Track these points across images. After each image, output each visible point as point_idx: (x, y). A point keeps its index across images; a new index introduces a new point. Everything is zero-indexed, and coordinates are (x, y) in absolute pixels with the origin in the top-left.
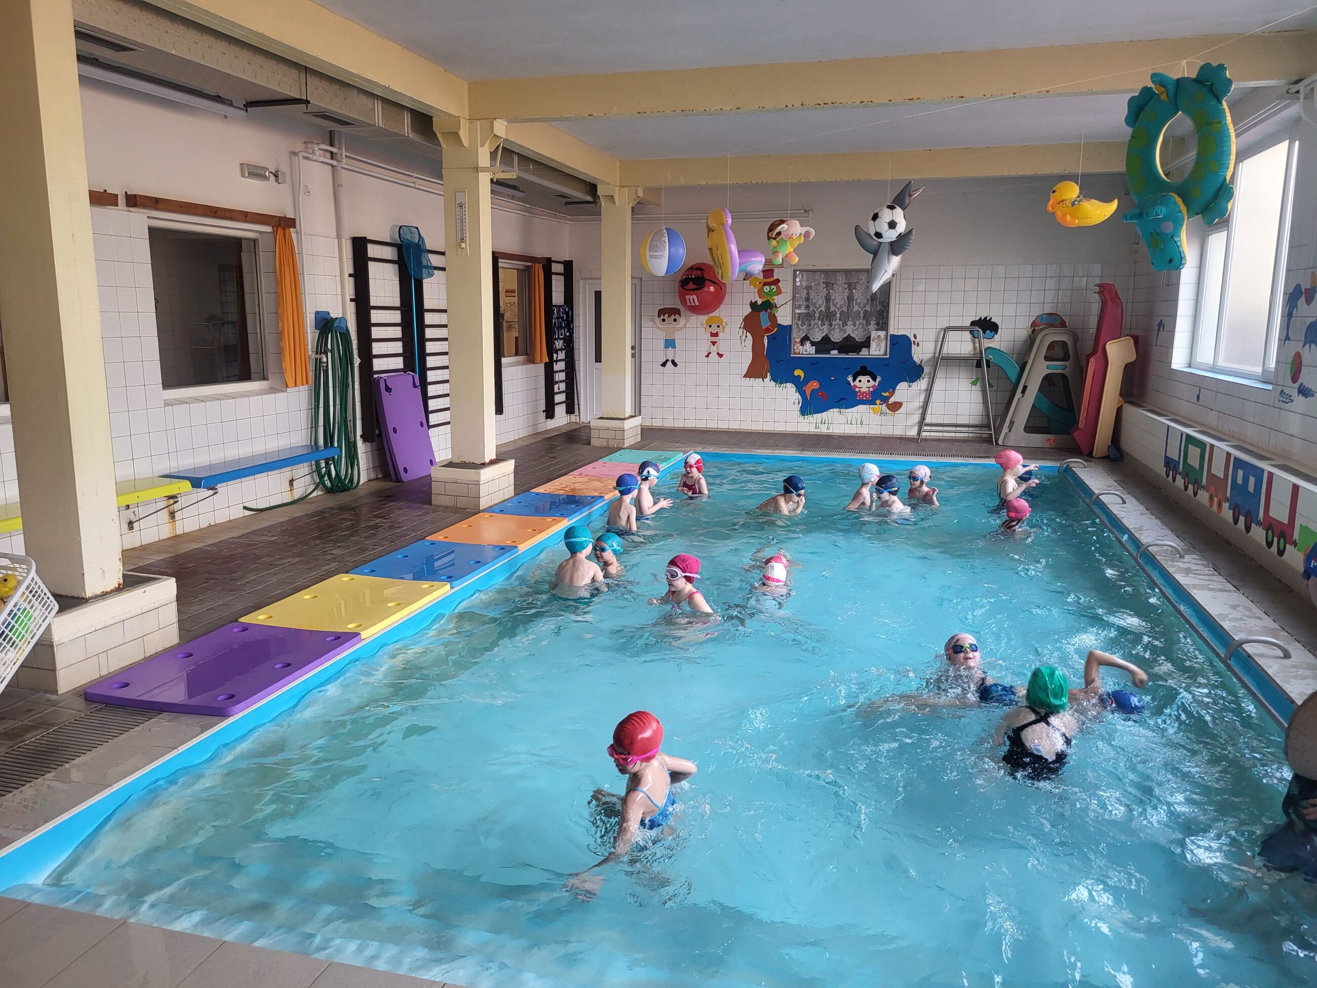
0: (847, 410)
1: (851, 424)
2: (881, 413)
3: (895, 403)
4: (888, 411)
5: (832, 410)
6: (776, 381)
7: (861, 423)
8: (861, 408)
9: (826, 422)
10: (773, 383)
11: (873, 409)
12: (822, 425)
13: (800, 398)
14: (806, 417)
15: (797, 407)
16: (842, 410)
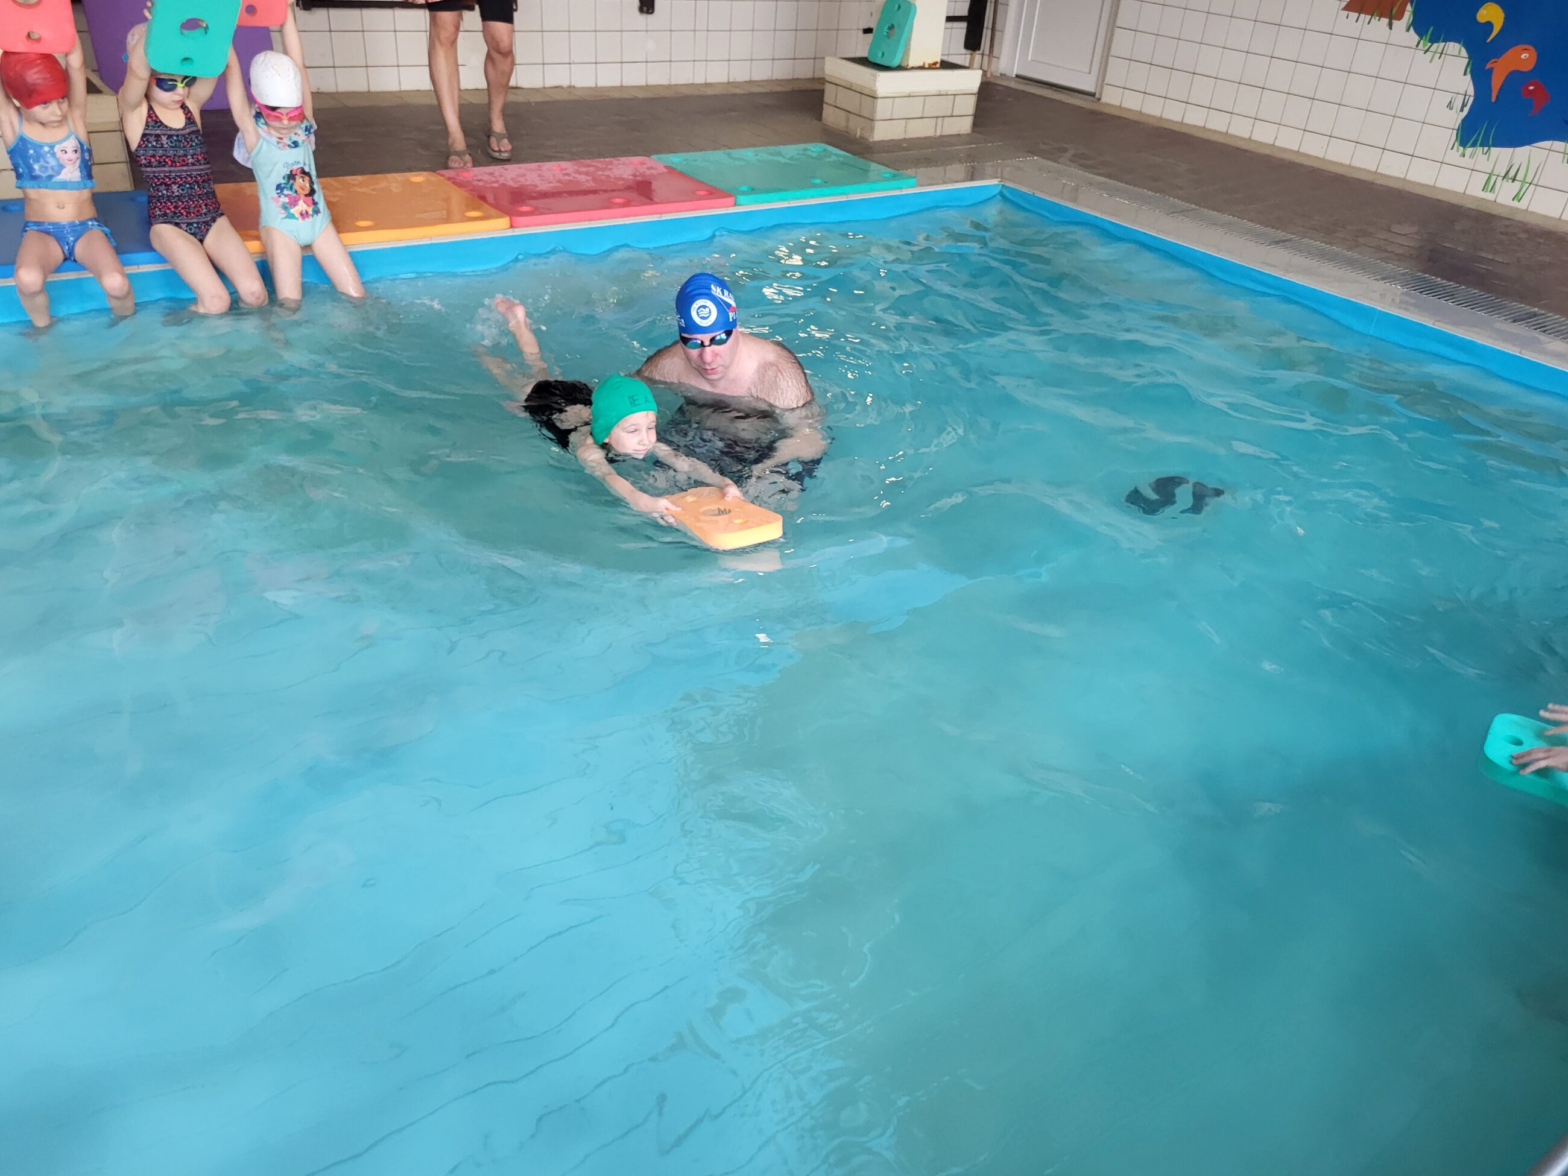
6: (1421, 33)
9: (1520, 177)
10: (1413, 37)
12: (1508, 184)
13: (1471, 91)
14: (1469, 150)
15: (1456, 118)
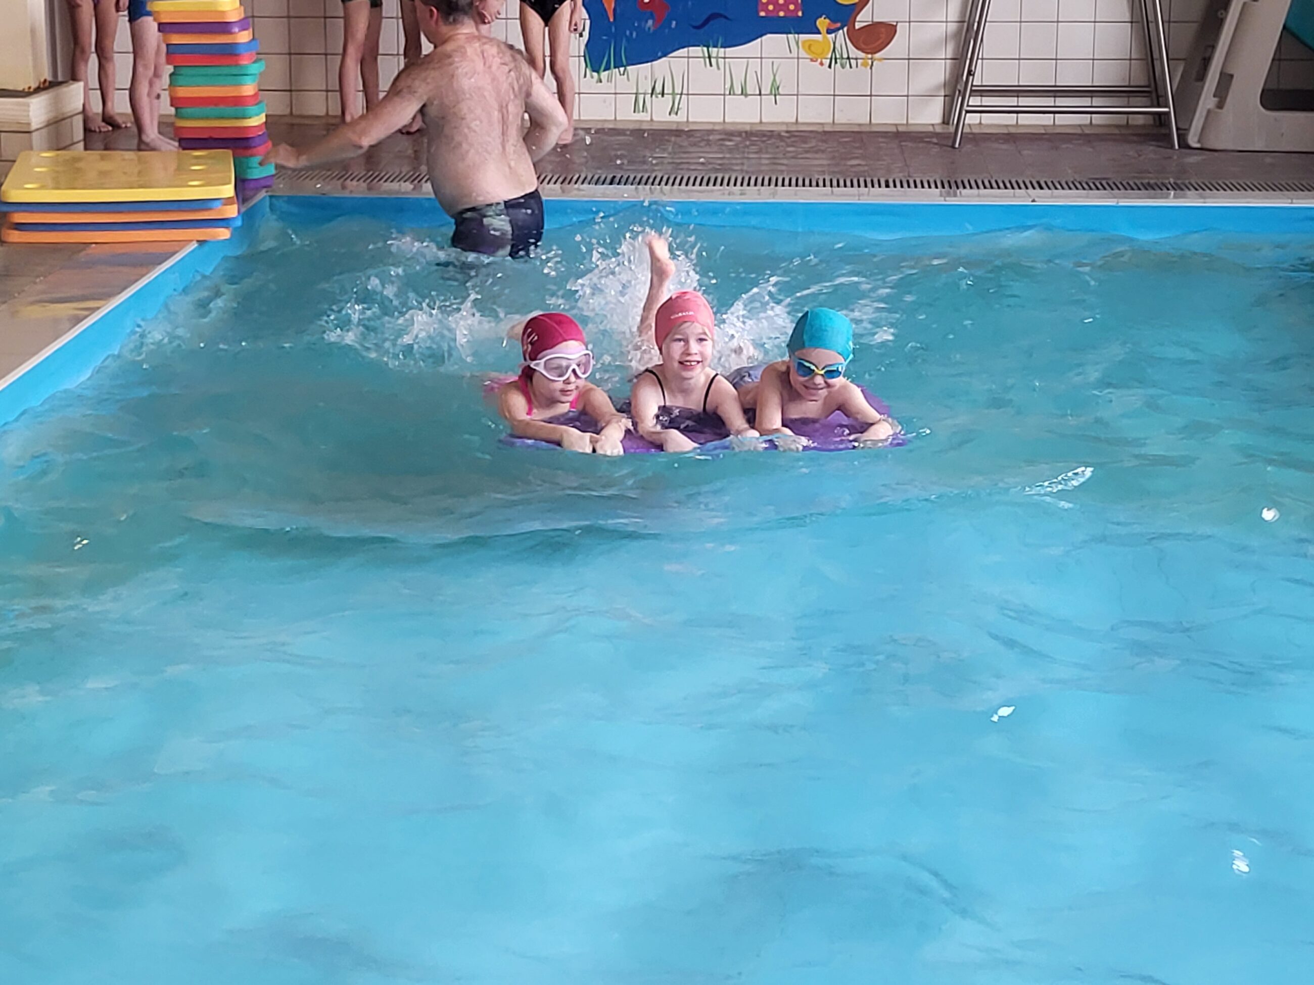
0: (730, 51)
1: (744, 93)
2: (834, 60)
3: (875, 27)
4: (854, 52)
5: (683, 52)
7: (775, 91)
8: (773, 43)
9: (668, 90)
11: (809, 47)
12: (658, 99)
14: (604, 75)
15: (579, 44)
16: (714, 51)
